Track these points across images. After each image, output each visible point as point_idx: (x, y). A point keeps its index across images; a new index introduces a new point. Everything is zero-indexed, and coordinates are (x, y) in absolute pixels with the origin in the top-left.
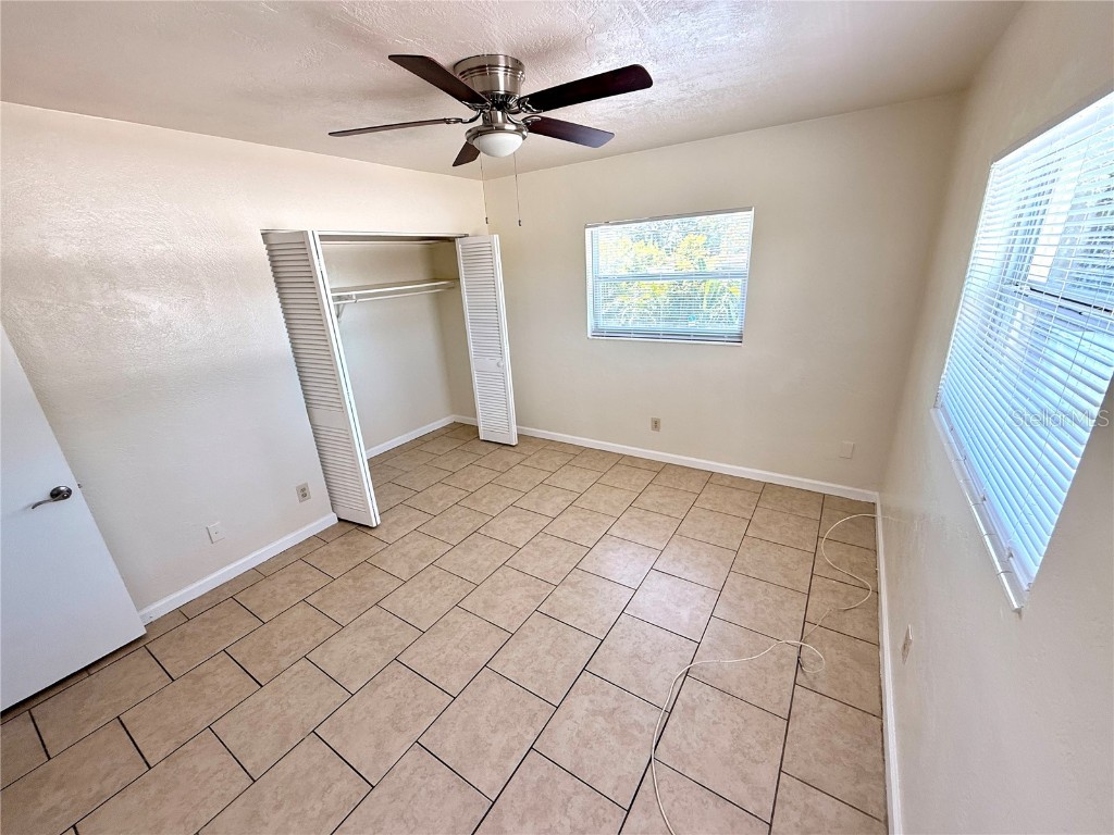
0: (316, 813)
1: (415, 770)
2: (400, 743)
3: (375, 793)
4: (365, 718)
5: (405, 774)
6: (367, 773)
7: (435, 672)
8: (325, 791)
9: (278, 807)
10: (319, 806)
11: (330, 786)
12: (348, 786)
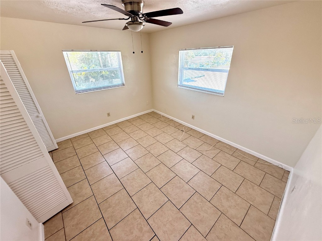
0: (201, 204)
1: (193, 183)
2: (187, 187)
3: (197, 191)
4: (178, 195)
5: (194, 185)
6: (193, 193)
7: (168, 179)
8: (196, 203)
9: (199, 214)
10: (200, 203)
11: (195, 201)
12: (195, 198)
